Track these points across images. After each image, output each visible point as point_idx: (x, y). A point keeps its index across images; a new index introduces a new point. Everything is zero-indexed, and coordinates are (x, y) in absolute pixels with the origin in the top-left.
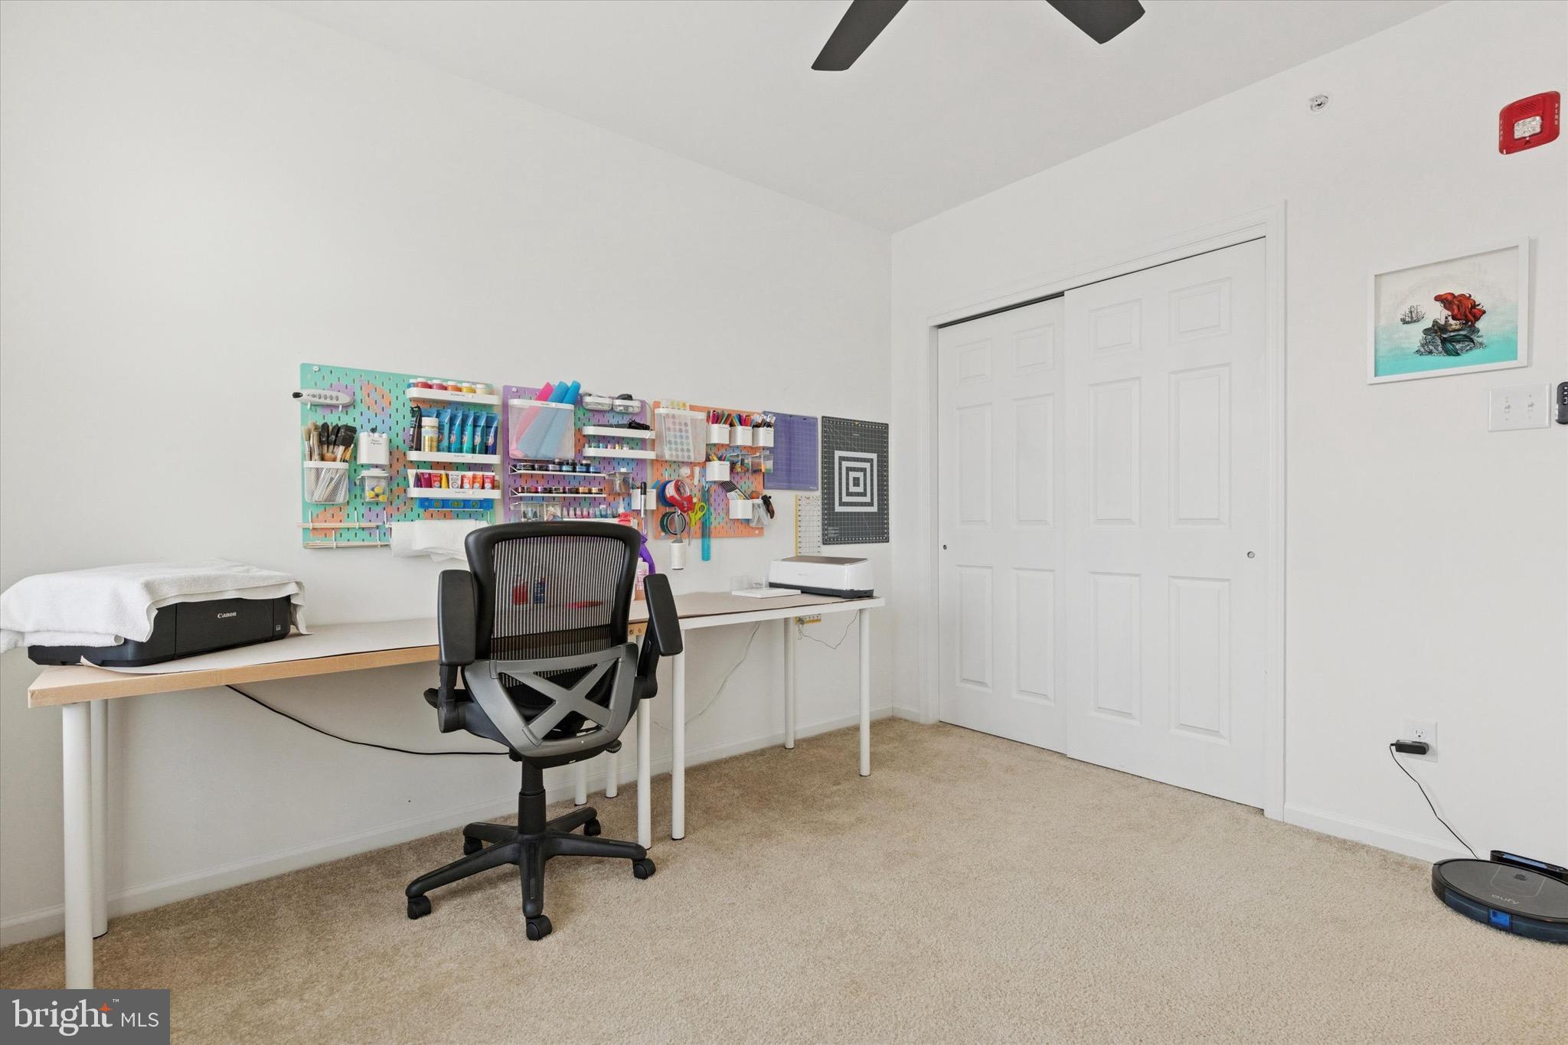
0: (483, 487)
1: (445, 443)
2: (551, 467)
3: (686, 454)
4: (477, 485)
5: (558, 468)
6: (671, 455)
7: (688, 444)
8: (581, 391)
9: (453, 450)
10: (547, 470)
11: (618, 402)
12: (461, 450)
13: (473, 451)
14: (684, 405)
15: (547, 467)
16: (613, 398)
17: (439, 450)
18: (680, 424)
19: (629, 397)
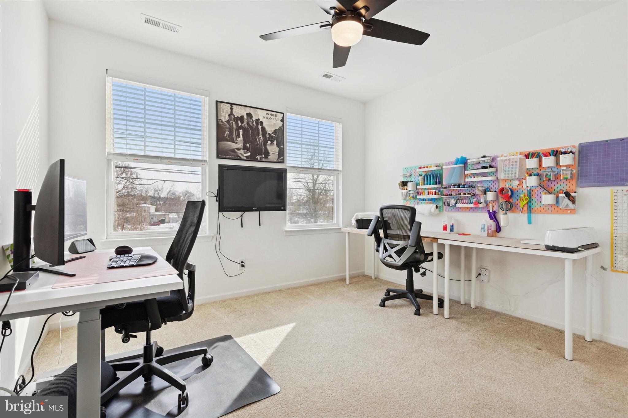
0: (433, 195)
1: (426, 183)
2: (452, 187)
3: (513, 175)
4: (431, 194)
5: (454, 187)
6: (505, 177)
7: (516, 170)
8: (467, 159)
9: (428, 184)
10: (451, 188)
11: (480, 159)
12: (430, 184)
13: (433, 184)
14: (517, 153)
15: (451, 187)
16: (479, 158)
17: (424, 185)
18: (513, 162)
19: (485, 157)
